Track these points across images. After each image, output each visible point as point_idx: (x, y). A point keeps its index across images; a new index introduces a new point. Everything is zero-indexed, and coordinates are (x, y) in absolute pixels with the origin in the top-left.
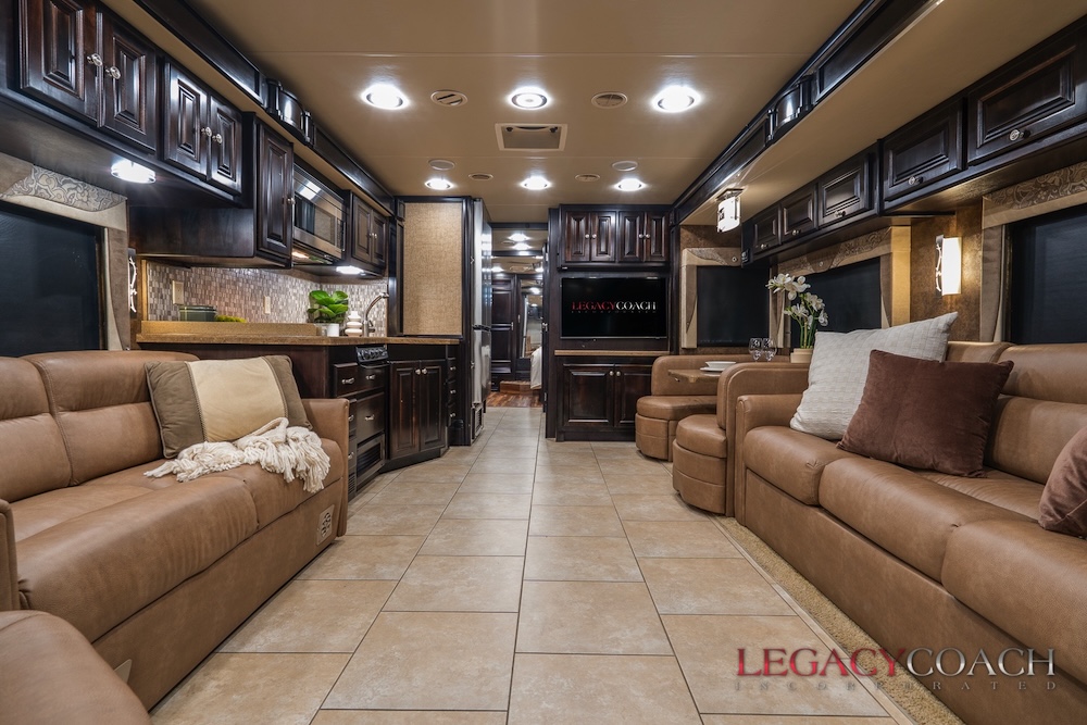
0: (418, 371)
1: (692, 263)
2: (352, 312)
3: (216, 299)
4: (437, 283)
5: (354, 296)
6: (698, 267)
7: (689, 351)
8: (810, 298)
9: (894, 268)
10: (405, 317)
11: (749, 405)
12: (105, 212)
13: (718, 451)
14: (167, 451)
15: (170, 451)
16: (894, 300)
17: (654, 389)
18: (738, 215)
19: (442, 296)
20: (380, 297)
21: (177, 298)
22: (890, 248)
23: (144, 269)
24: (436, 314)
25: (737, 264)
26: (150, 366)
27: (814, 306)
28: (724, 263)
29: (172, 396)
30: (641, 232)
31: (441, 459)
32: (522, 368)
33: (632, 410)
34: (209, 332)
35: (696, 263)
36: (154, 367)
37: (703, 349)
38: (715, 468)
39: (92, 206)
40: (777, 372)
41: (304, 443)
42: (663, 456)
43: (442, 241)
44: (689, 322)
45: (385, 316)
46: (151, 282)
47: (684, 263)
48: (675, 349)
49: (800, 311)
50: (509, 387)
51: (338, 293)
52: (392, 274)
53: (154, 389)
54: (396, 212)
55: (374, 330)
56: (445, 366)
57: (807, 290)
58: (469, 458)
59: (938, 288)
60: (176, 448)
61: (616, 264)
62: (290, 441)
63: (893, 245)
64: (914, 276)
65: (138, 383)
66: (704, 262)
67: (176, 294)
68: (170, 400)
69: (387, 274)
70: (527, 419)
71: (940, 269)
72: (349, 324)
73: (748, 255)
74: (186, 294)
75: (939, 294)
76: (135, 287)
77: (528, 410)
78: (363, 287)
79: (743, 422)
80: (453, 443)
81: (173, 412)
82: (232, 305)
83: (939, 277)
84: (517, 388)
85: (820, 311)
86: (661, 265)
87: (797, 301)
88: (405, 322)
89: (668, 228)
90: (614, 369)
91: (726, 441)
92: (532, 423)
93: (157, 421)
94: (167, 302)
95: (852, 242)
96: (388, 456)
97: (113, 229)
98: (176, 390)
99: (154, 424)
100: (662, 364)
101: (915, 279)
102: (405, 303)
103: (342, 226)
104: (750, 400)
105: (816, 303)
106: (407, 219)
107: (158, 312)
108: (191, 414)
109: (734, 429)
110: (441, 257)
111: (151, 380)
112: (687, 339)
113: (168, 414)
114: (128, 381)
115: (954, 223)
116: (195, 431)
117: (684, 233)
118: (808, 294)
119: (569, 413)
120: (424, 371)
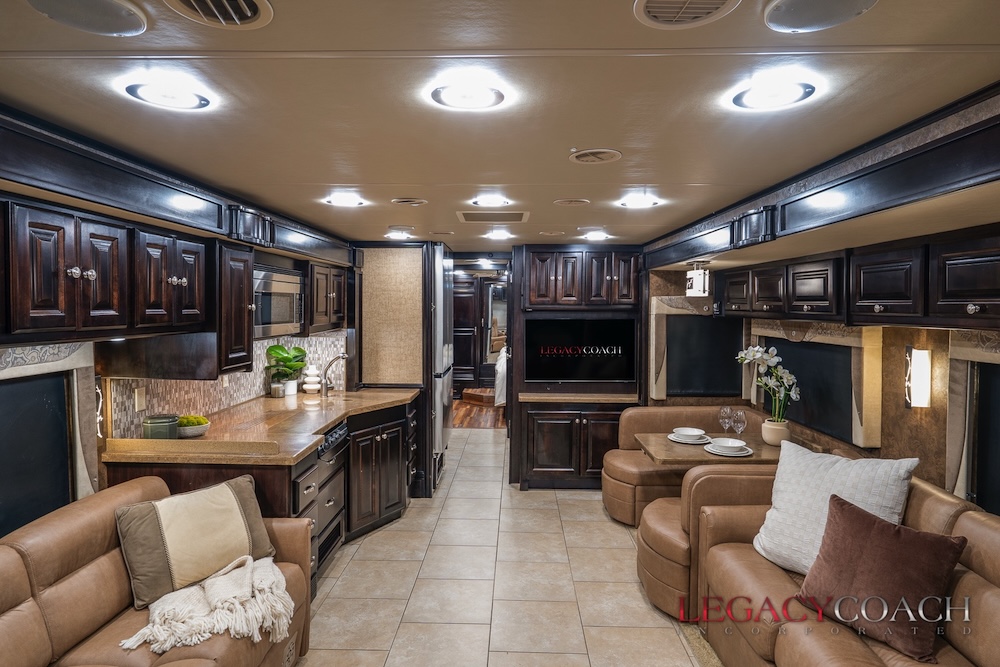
0: (378, 438)
1: (661, 312)
2: (310, 367)
3: (176, 391)
4: (397, 330)
5: (312, 349)
6: (668, 316)
7: (659, 403)
8: (781, 371)
9: (865, 363)
10: (364, 366)
11: (711, 518)
12: (74, 355)
13: (682, 559)
14: (138, 603)
15: (141, 603)
16: (865, 396)
17: (621, 443)
18: (707, 288)
19: (402, 344)
20: (339, 357)
21: (140, 405)
22: (861, 342)
23: (108, 388)
24: (395, 363)
25: (710, 313)
26: (119, 512)
27: (785, 381)
28: (695, 312)
29: (142, 545)
30: (610, 273)
31: (401, 520)
32: (485, 376)
33: (599, 463)
34: (173, 450)
35: (666, 312)
36: (123, 514)
37: (673, 399)
38: (678, 575)
39: (63, 355)
40: (743, 480)
41: (269, 594)
42: (629, 522)
43: (402, 287)
44: (658, 373)
45: (343, 369)
46: (115, 399)
47: (653, 311)
48: (644, 401)
49: (772, 383)
50: (472, 397)
51: (295, 348)
52: (351, 324)
53: (124, 538)
54: (354, 263)
55: (332, 388)
56: (405, 426)
57: (779, 363)
58: (430, 519)
59: (907, 398)
60: (147, 600)
61: (583, 307)
62: (257, 592)
63: (863, 340)
64: (886, 373)
65: (109, 534)
66: (674, 311)
67: (139, 401)
68: (140, 551)
69: (346, 326)
70: (490, 449)
71: (909, 380)
72: (307, 379)
73: (720, 307)
74: (148, 397)
75: (908, 405)
76: (102, 413)
77: (491, 432)
78: (321, 339)
79: (706, 537)
80: (413, 494)
81: (143, 563)
82: (191, 390)
83: (909, 388)
84: (479, 399)
85: (791, 386)
86: (630, 307)
87: (769, 373)
88: (364, 370)
89: (637, 271)
90: (580, 417)
91: (690, 549)
92: (496, 455)
93: (127, 570)
94: (130, 413)
95: (825, 324)
96: (348, 529)
97: (81, 369)
98: (146, 539)
99: (124, 574)
100: (630, 417)
101: (887, 376)
102: (364, 350)
103: (300, 299)
104: (713, 514)
105: (789, 378)
106: (366, 265)
107: (122, 426)
108: (161, 564)
109: (697, 536)
110: (401, 304)
111: (123, 527)
112: (657, 389)
113: (139, 565)
114: (100, 536)
115: (923, 338)
116: (164, 581)
117: (654, 280)
118: (780, 367)
119: (533, 461)
120: (384, 436)
